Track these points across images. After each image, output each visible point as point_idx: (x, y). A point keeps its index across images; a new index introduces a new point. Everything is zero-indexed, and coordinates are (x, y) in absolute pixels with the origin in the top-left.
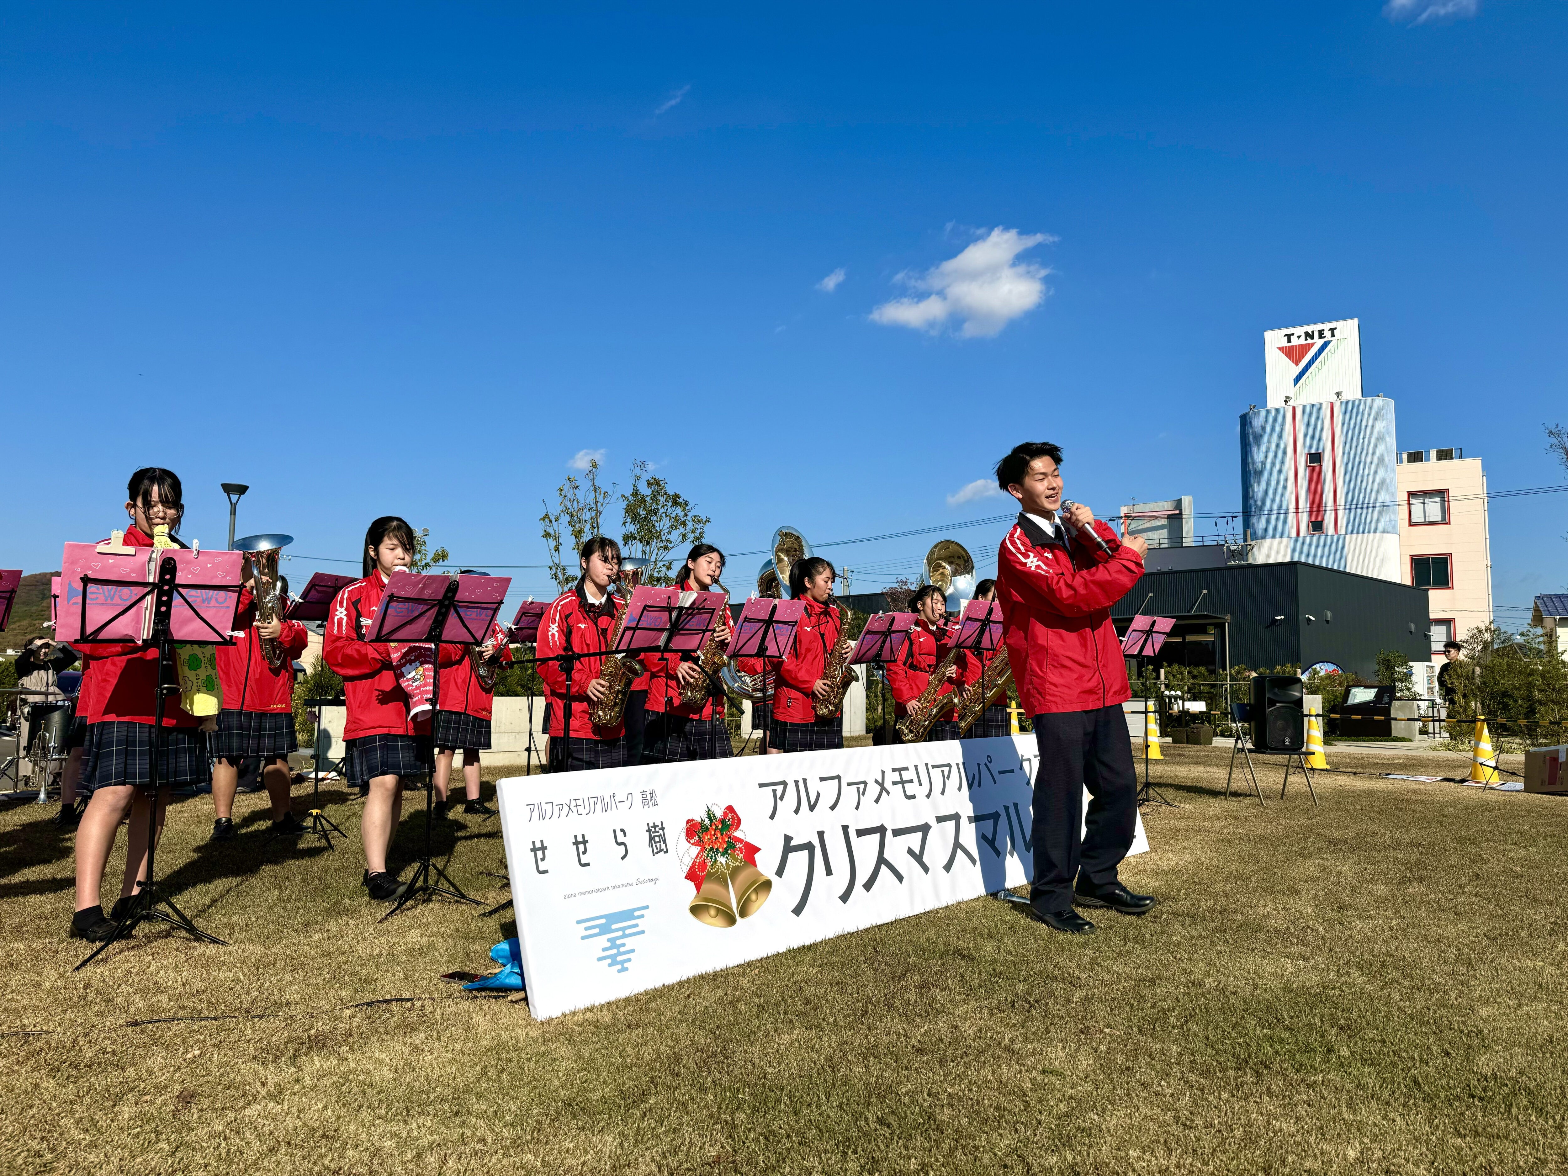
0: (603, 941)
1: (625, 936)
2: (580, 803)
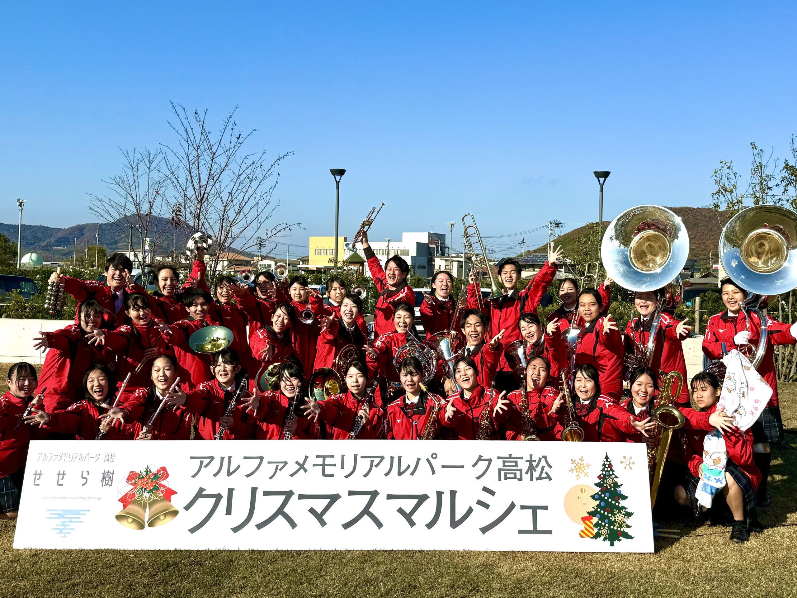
0: (59, 521)
1: (71, 521)
2: (67, 455)
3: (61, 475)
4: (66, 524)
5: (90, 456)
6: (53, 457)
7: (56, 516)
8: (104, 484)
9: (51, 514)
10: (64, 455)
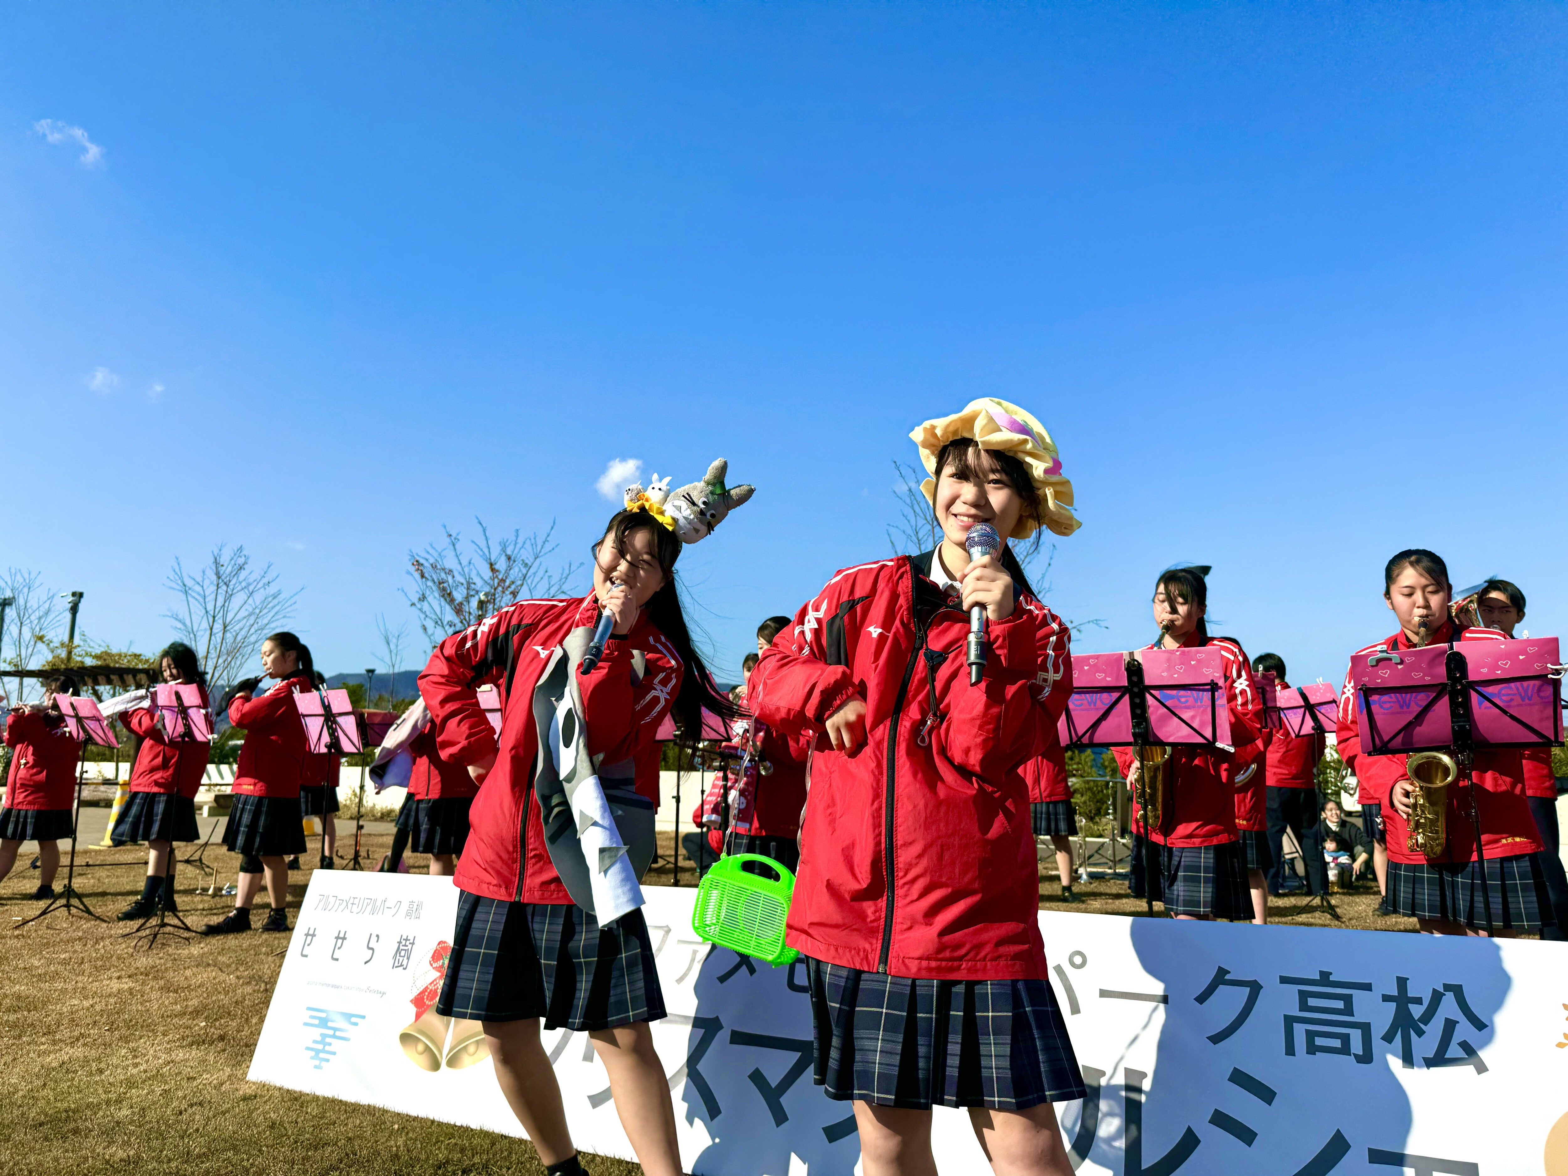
0: (317, 1033)
1: (334, 1036)
2: (356, 901)
3: (341, 938)
4: (328, 1040)
5: (387, 904)
6: (338, 902)
7: (316, 1022)
8: (396, 964)
9: (312, 1017)
10: (351, 901)
